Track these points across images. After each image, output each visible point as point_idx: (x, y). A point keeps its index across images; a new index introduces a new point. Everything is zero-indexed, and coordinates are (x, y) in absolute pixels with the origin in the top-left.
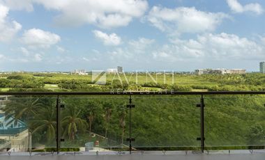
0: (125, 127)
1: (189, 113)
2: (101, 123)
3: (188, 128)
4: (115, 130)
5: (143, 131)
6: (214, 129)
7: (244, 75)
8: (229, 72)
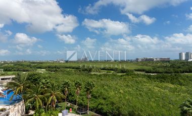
0: (90, 99)
1: (134, 88)
2: (73, 96)
3: (134, 99)
4: (83, 101)
5: (103, 101)
6: (153, 100)
7: (169, 62)
8: (158, 60)
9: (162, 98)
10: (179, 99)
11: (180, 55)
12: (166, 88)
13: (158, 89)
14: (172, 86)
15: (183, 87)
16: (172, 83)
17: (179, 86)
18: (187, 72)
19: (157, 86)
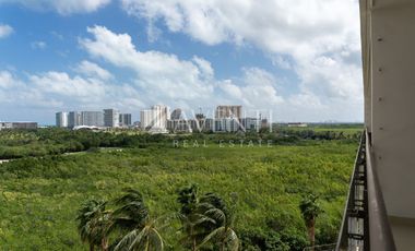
6: (4, 223)
7: (35, 131)
8: (9, 126)
9: (28, 213)
10: (63, 206)
11: (58, 116)
12: (32, 189)
13: (16, 194)
14: (46, 182)
15: (69, 181)
16: (47, 177)
17: (61, 180)
18: (73, 151)
19: (13, 189)
